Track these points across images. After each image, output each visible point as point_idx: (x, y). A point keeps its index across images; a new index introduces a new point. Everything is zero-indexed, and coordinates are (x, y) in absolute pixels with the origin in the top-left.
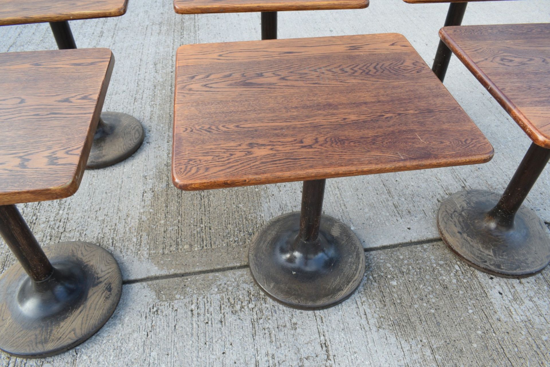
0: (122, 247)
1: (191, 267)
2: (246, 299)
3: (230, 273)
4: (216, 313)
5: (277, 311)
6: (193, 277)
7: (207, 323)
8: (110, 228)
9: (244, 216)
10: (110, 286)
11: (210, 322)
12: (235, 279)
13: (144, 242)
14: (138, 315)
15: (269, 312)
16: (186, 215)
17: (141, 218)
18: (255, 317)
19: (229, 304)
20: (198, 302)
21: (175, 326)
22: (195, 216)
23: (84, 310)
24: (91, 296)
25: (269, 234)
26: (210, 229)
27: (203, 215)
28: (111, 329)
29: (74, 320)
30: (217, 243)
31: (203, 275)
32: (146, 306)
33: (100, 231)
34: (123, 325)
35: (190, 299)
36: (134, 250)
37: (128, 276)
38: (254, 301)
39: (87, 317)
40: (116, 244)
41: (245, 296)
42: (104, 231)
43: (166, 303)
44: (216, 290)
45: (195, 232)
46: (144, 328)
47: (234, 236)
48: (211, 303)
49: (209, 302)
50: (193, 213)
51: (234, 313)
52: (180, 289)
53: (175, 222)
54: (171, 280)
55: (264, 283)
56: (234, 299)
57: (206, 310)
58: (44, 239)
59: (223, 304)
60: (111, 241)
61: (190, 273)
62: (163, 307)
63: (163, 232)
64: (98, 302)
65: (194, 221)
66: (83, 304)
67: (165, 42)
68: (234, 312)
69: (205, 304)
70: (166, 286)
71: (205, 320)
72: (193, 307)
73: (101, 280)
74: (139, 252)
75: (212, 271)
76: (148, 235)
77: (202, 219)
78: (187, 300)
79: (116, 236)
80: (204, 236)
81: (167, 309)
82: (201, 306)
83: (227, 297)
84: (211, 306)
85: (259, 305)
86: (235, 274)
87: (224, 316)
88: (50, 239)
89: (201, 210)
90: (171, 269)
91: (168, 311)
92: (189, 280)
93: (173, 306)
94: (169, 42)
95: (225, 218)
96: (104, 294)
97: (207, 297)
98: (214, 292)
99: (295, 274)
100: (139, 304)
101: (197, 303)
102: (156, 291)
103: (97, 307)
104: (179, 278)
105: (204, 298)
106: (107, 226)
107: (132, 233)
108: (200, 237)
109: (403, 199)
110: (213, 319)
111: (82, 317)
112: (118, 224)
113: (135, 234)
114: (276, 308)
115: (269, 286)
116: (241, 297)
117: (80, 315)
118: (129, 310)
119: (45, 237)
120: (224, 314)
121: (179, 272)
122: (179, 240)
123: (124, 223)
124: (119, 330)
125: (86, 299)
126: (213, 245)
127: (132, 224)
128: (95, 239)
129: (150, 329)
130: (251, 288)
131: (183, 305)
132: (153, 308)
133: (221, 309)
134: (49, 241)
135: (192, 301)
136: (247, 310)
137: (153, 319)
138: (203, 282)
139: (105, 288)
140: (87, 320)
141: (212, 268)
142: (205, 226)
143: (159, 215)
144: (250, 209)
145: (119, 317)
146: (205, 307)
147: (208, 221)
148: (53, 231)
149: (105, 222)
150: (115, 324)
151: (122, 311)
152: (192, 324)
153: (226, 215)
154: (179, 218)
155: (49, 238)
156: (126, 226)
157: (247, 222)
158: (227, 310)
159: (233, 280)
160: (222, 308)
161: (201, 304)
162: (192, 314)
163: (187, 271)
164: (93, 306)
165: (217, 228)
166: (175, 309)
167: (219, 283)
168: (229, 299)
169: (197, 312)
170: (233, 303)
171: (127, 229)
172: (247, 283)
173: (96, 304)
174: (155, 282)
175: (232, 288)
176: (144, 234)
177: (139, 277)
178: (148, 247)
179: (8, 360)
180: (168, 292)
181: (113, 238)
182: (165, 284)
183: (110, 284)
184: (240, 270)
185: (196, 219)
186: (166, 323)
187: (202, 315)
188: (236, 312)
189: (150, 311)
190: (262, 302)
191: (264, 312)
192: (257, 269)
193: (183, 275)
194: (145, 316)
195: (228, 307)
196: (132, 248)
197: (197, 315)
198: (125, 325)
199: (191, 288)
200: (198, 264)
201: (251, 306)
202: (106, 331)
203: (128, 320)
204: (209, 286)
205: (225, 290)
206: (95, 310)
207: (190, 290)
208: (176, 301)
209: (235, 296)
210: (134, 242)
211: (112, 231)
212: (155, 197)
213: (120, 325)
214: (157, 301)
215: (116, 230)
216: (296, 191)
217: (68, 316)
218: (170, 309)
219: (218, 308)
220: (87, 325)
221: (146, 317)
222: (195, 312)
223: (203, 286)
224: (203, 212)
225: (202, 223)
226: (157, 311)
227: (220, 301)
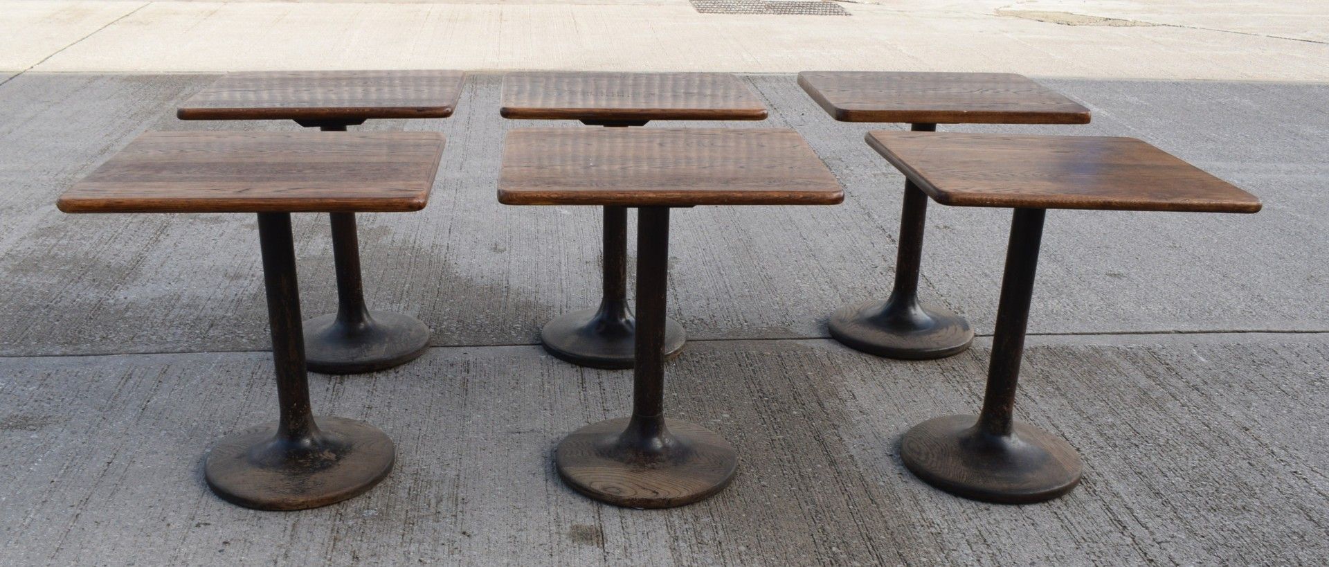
17: (842, 377)
22: (765, 376)
27: (753, 376)
33: (892, 371)
42: (887, 371)
45: (760, 364)
53: (792, 373)
74: (826, 353)
77: (755, 373)
79: (866, 366)
89: (758, 381)
107: (846, 367)
109: (449, 376)
113: (841, 366)
123: (865, 375)
127: (852, 374)
143: (817, 379)
154: (787, 375)
156: (859, 373)
171: (855, 371)
176: (829, 365)
196: (838, 356)
210: (839, 360)
211: (875, 370)
212: (833, 393)
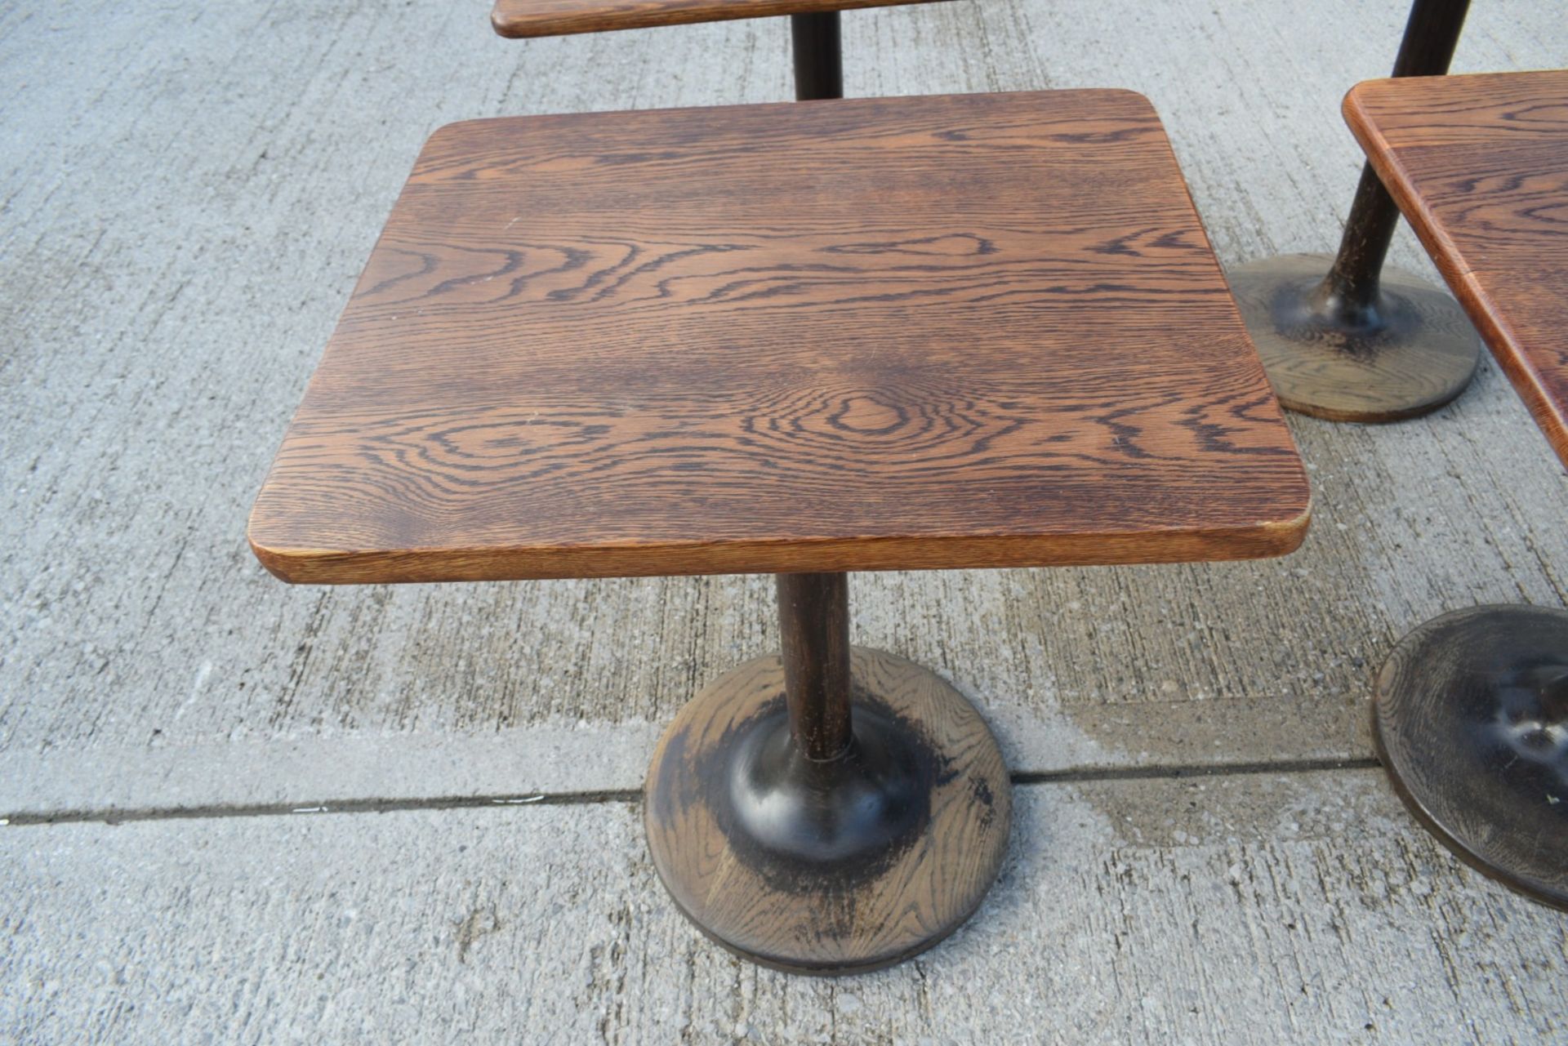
0: (975, 672)
1: (1200, 752)
2: (1396, 865)
3: (1324, 779)
4: (1311, 900)
5: (1509, 913)
6: (1214, 780)
7: (1292, 926)
8: (925, 612)
9: (1323, 606)
10: (985, 789)
11: (1299, 926)
12: (1345, 798)
13: (1036, 664)
14: (1072, 880)
15: (1480, 912)
16: (1142, 589)
17: (1009, 591)
18: (1441, 924)
19: (1345, 877)
20: (1247, 858)
21: (1195, 926)
22: (1170, 596)
23: (930, 853)
24: (939, 813)
25: (1434, 669)
26: (1227, 638)
27: (1194, 594)
28: (1004, 913)
29: (909, 879)
30: (1261, 682)
31: (1240, 779)
32: (1091, 857)
33: (898, 619)
34: (1035, 904)
35: (1221, 849)
36: (1012, 682)
37: (1015, 759)
38: (1423, 873)
39: (943, 873)
40: (957, 663)
41: (1392, 856)
42: (908, 619)
43: (1149, 852)
44: (1295, 827)
45: (1184, 644)
46: (1102, 923)
47: (1307, 664)
48: (1288, 867)
49: (1282, 864)
50: (1161, 586)
51: (1369, 903)
52: (1180, 815)
53: (1112, 608)
54: (1148, 783)
55: (1457, 820)
56: (1359, 862)
57: (1279, 888)
58: (747, 631)
59: (1328, 873)
60: (938, 652)
61: (1198, 768)
62: (1143, 862)
63: (1086, 638)
64: (962, 830)
65: (1172, 609)
66: (923, 833)
67: (942, 64)
68: (1368, 901)
69: (1269, 867)
70: (1137, 801)
71: (1282, 916)
72: (1236, 872)
73: (955, 765)
74: (1031, 692)
75: (1265, 768)
76: (1044, 642)
77: (1192, 606)
78: (1213, 850)
79: (950, 637)
80: (1214, 658)
81: (1159, 871)
82: (1260, 871)
83: (1335, 853)
84: (1290, 875)
85: (1443, 888)
86: (1341, 784)
87: (1341, 912)
88: (763, 632)
89: (1183, 577)
90: (1139, 752)
91: (1163, 878)
92: (1202, 788)
93: (1172, 862)
94: (953, 66)
95: (1265, 607)
96: (974, 809)
97: (1272, 848)
98: (1288, 834)
99: (1556, 805)
100: (1070, 849)
101: (1246, 863)
102: (1109, 814)
103: (965, 847)
104: (1168, 780)
105: (1262, 847)
106: (913, 606)
107: (995, 633)
108: (1203, 660)
110: (1306, 917)
111: (929, 871)
112: (943, 602)
113: (1004, 635)
114: (1503, 903)
115: (1476, 833)
116: (1377, 856)
117: (922, 867)
118: (1043, 862)
119: (747, 625)
120: (1337, 903)
121: (1165, 761)
122: (1140, 663)
123: (961, 600)
124: (1029, 918)
125: (928, 820)
126: (1249, 688)
127: (986, 605)
128: (890, 640)
129: (1120, 925)
130: (1404, 833)
131: (1203, 863)
132: (1114, 864)
133: (1323, 888)
134: (761, 637)
135: (1226, 854)
136: (1409, 899)
137: (1123, 896)
138: (1247, 800)
139: (972, 793)
140: (944, 881)
141: (1265, 760)
142: (1211, 629)
143: (1062, 585)
144: (1337, 586)
145: (1018, 882)
146: (1272, 877)
147: (1215, 614)
148: (765, 609)
149: (906, 595)
150: (1012, 900)
151: (1024, 862)
152: (1246, 927)
153: (1264, 600)
154: (1123, 597)
155: (757, 627)
156: (970, 609)
157: (1337, 625)
158: (1345, 893)
159: (1341, 803)
160: (1328, 887)
161: (1259, 868)
162: (1239, 895)
163: (1189, 761)
164: (952, 842)
165: (1245, 635)
166: (1182, 872)
167: (1297, 808)
168: (1340, 858)
169: (1251, 890)
170: (1357, 872)
171: (976, 618)
172: (1386, 816)
173: (960, 839)
174: (1099, 785)
175: (1342, 825)
176: (1032, 639)
177: (1050, 767)
178: (1053, 678)
179: (734, 971)
180: (1146, 819)
181: (941, 644)
182: (1132, 794)
183: (983, 780)
184: (1354, 771)
185: (1174, 605)
186: (1164, 914)
187: (1270, 899)
188: (1375, 902)
189: (1107, 872)
190: (1451, 879)
191: (1466, 911)
192: (1421, 774)
193: (1176, 772)
194: (1095, 885)
195: (1344, 883)
196: (1005, 676)
197: (1253, 900)
198: (1043, 907)
199: (1213, 813)
200: (1217, 743)
201: (1420, 887)
202: (991, 917)
203: (1047, 893)
204: (1269, 813)
205: (1322, 830)
206: (960, 853)
207: (1213, 821)
208: (1179, 851)
209: (1360, 851)
210: (1006, 660)
211: (933, 621)
213: (1029, 905)
214: (1119, 843)
215: (945, 618)
216: (1469, 538)
217: (889, 867)
218: (1167, 870)
219: (1315, 886)
220: (948, 896)
221: (1100, 889)
222: (1247, 889)
223: (1249, 811)
224: (1193, 585)
225: (1196, 617)
226: (1128, 873)
227: (1314, 863)
